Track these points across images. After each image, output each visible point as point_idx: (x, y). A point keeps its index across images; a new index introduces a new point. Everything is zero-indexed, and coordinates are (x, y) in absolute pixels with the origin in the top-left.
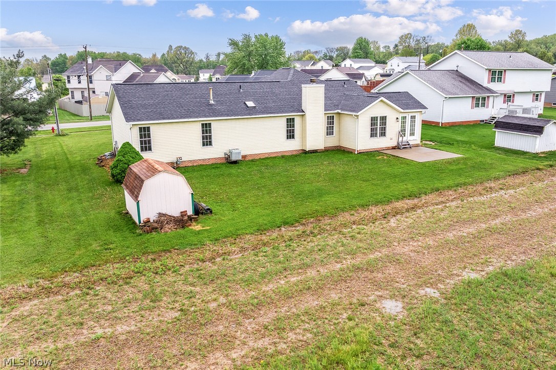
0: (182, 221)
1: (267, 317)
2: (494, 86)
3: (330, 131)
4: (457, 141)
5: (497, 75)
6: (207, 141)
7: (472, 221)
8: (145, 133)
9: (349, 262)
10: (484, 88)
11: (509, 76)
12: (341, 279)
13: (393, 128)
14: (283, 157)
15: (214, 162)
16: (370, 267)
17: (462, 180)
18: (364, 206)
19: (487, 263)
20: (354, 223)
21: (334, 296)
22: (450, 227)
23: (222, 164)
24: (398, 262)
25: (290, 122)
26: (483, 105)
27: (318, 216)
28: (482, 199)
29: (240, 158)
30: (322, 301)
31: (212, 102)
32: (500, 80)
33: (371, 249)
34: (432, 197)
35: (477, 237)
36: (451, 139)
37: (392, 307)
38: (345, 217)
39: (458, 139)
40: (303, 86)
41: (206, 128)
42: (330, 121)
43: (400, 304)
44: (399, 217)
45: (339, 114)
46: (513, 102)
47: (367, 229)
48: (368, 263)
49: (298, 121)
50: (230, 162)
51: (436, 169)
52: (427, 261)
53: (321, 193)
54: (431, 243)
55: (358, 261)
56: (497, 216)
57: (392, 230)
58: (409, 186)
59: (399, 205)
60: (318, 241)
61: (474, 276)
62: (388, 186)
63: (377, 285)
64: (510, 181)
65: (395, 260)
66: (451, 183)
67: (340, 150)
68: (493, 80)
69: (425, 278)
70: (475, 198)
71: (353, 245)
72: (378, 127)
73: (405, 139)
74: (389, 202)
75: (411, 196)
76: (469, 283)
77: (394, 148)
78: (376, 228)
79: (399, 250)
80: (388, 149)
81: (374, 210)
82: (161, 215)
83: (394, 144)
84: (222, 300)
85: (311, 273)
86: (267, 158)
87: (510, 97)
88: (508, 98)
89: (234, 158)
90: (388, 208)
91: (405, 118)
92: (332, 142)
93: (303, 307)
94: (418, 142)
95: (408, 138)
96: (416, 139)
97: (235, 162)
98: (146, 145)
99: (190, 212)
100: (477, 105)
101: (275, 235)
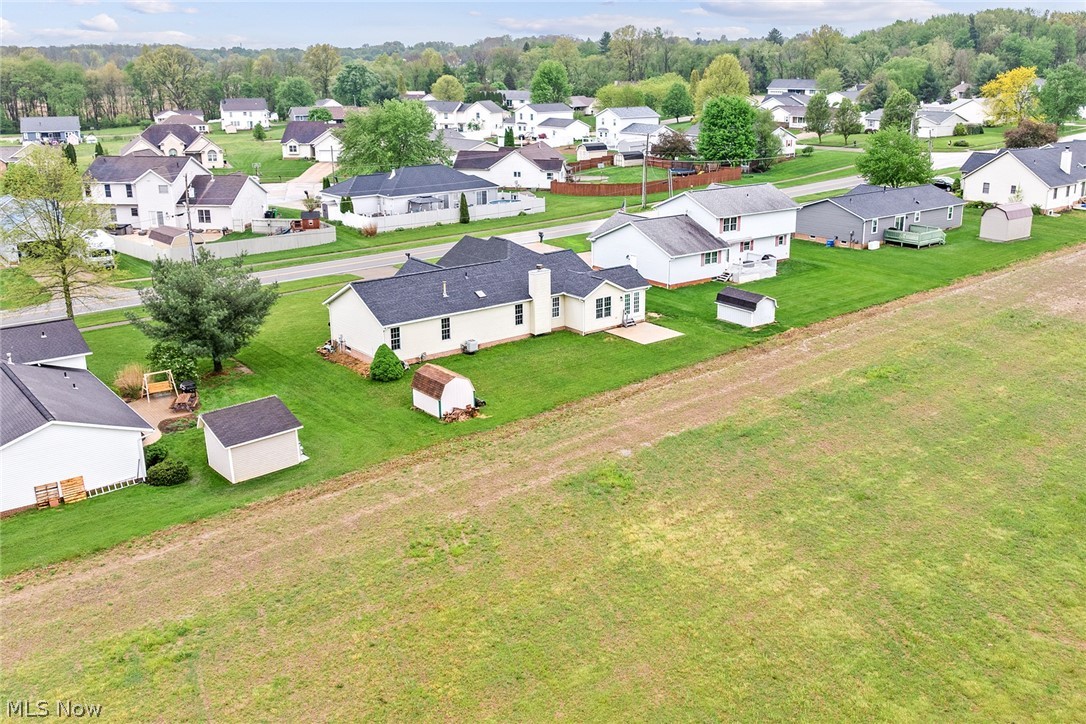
0: (470, 413)
1: (561, 461)
2: (728, 236)
3: (556, 313)
4: (682, 312)
5: (730, 223)
6: (446, 335)
7: (678, 399)
8: (395, 332)
9: (597, 432)
10: (716, 239)
11: (744, 223)
12: (595, 442)
13: (617, 307)
14: (513, 342)
15: (452, 354)
16: (611, 434)
17: (677, 363)
18: (601, 392)
19: (681, 427)
20: (595, 406)
21: (593, 450)
22: (663, 405)
23: (460, 355)
24: (628, 430)
25: (519, 308)
26: (715, 260)
27: (569, 402)
28: (690, 380)
29: (477, 349)
30: (587, 453)
31: (445, 295)
32: (733, 228)
33: (610, 423)
34: (652, 381)
35: (679, 411)
36: (676, 309)
37: (625, 453)
38: (588, 402)
39: (684, 309)
40: (530, 273)
41: (446, 323)
42: (556, 301)
43: (630, 451)
44: (627, 399)
45: (564, 295)
46: (752, 249)
47: (605, 410)
48: (609, 432)
49: (525, 308)
50: (465, 352)
51: (657, 350)
52: (646, 428)
53: (564, 383)
54: (649, 417)
55: (603, 431)
56: (697, 395)
57: (623, 410)
58: (634, 372)
59: (626, 389)
60: (573, 420)
61: (671, 434)
62: (617, 373)
63: (616, 443)
64: (717, 361)
65: (626, 429)
66: (669, 366)
67: (566, 332)
68: (725, 229)
69: (644, 437)
70: (685, 380)
71: (598, 421)
72: (604, 307)
73: (630, 316)
74: (619, 388)
75: (637, 380)
76: (668, 438)
77: (619, 326)
78: (611, 408)
79: (628, 422)
80: (613, 328)
81: (609, 395)
82: (454, 409)
83: (620, 322)
84: (530, 456)
85: (576, 440)
86: (497, 346)
87: (747, 244)
88: (746, 245)
89: (471, 350)
90: (619, 393)
91: (628, 296)
92: (558, 323)
93: (577, 456)
94: (643, 317)
95: (633, 315)
96: (641, 315)
97: (473, 353)
98: (396, 345)
99: (473, 406)
100: (708, 261)
101: (542, 418)
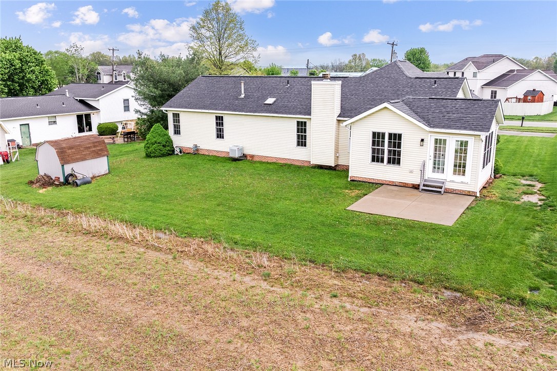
6: (220, 133)
8: (176, 118)
13: (414, 154)
25: (301, 126)
40: (313, 82)
49: (309, 126)
72: (385, 148)
73: (443, 177)
77: (415, 187)
83: (416, 180)
91: (442, 141)
94: (472, 188)
95: (447, 177)
98: (178, 129)
